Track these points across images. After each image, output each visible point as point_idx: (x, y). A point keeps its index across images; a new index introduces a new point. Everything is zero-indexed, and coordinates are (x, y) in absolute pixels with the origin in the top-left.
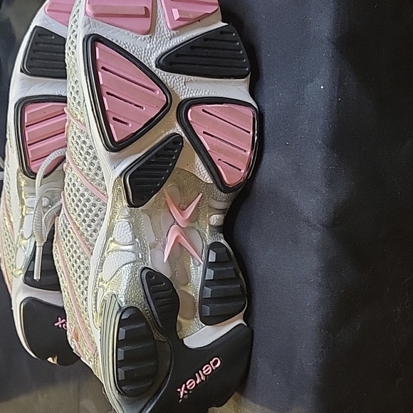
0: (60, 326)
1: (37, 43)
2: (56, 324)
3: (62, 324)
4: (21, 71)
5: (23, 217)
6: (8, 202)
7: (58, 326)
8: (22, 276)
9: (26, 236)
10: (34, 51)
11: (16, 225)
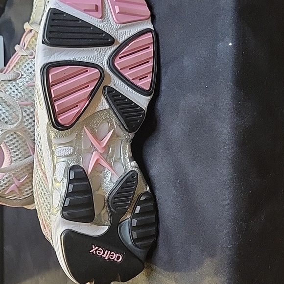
0: (94, 253)
1: (53, 20)
2: (91, 252)
3: (96, 251)
4: (43, 43)
5: (54, 166)
6: (40, 158)
7: (93, 252)
8: (60, 211)
9: (59, 179)
10: (52, 26)
11: (49, 174)
